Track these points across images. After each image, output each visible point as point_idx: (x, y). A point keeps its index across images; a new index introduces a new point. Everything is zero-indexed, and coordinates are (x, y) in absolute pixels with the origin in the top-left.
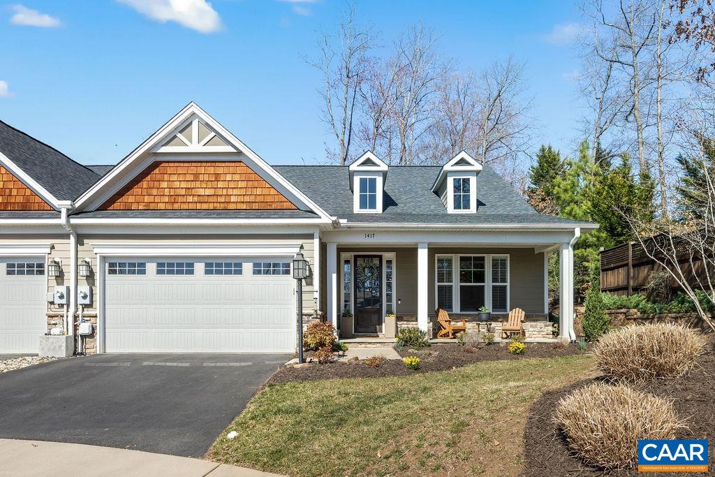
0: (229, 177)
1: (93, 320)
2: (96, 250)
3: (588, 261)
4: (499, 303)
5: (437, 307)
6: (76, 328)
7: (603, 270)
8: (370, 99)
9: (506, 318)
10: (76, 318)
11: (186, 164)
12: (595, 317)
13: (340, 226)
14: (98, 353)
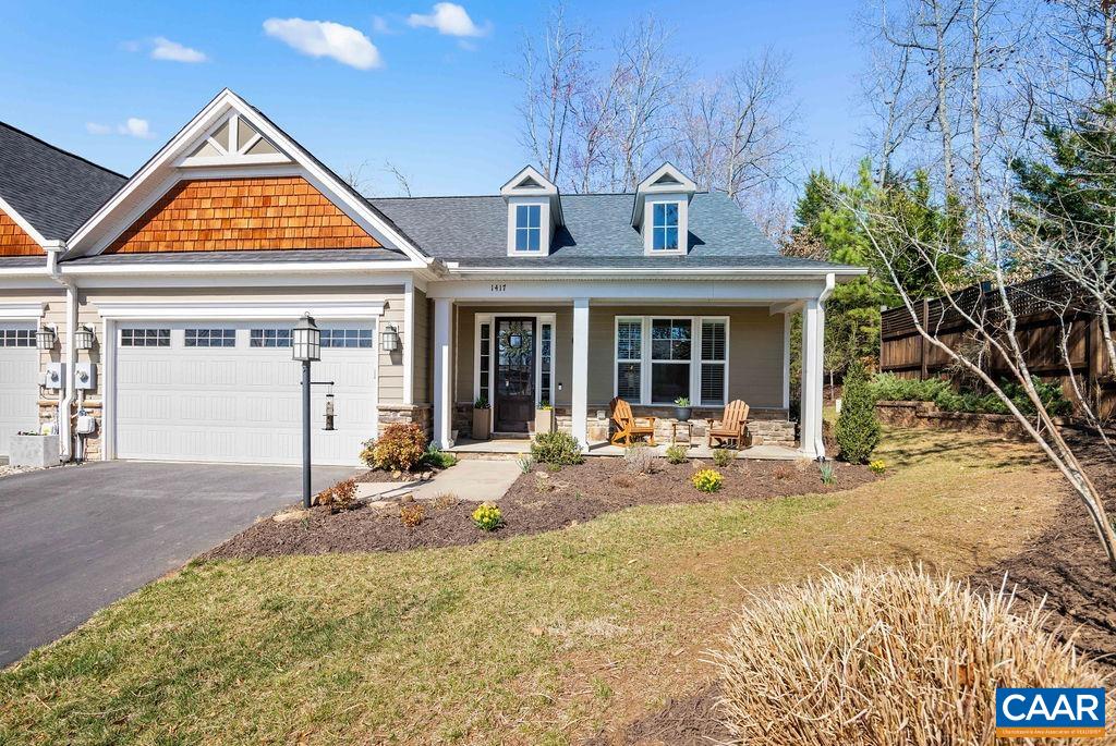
0: (282, 201)
1: (97, 411)
2: (101, 312)
3: (869, 326)
4: (712, 389)
5: (616, 395)
6: (73, 422)
7: (885, 340)
8: (581, 114)
9: (721, 412)
10: (73, 409)
11: (223, 184)
12: (856, 422)
13: (449, 274)
14: (103, 459)
